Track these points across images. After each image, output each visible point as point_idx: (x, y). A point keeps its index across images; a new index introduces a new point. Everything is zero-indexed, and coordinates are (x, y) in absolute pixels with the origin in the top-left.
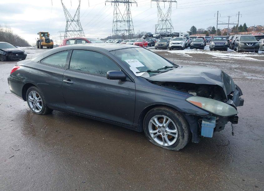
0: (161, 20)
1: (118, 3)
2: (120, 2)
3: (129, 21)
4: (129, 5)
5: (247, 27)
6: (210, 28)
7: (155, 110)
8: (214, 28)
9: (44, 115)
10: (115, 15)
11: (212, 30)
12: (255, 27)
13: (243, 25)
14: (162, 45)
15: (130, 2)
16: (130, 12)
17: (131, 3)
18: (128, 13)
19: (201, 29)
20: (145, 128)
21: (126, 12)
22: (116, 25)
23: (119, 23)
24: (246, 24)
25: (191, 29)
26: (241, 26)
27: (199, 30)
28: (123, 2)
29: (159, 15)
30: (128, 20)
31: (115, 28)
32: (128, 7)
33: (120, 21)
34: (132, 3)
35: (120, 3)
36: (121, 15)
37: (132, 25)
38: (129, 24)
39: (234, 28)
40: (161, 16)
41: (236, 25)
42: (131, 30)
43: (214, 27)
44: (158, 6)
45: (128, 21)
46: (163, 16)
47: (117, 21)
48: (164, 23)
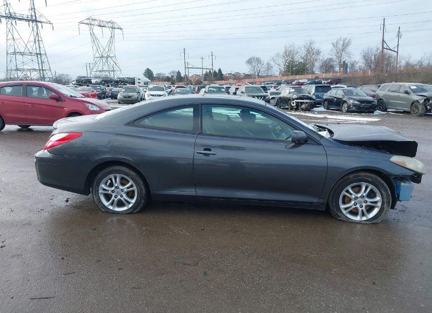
0: (98, 56)
1: (14, 21)
2: (17, 18)
3: (40, 54)
4: (37, 25)
5: (222, 75)
6: (173, 72)
7: (351, 177)
8: (179, 73)
9: (137, 213)
10: (10, 41)
11: (177, 77)
12: (233, 75)
13: (217, 71)
14: (130, 97)
15: (39, 20)
16: (40, 39)
17: (41, 22)
18: (37, 39)
19: (160, 74)
20: (332, 204)
21: (32, 39)
22: (13, 59)
23: (19, 57)
24: (221, 70)
25: (146, 72)
26: (215, 72)
27: (157, 74)
28: (24, 19)
29: (95, 47)
30: (38, 52)
31: (13, 66)
32: (35, 29)
33: (22, 54)
34: (43, 24)
35: (18, 21)
36: (22, 43)
37: (46, 60)
38: (39, 59)
39: (206, 74)
40: (99, 50)
41: (208, 71)
42: (45, 70)
43: (179, 71)
44: (92, 32)
45: (37, 54)
46: (102, 49)
47: (15, 53)
48: (104, 61)
